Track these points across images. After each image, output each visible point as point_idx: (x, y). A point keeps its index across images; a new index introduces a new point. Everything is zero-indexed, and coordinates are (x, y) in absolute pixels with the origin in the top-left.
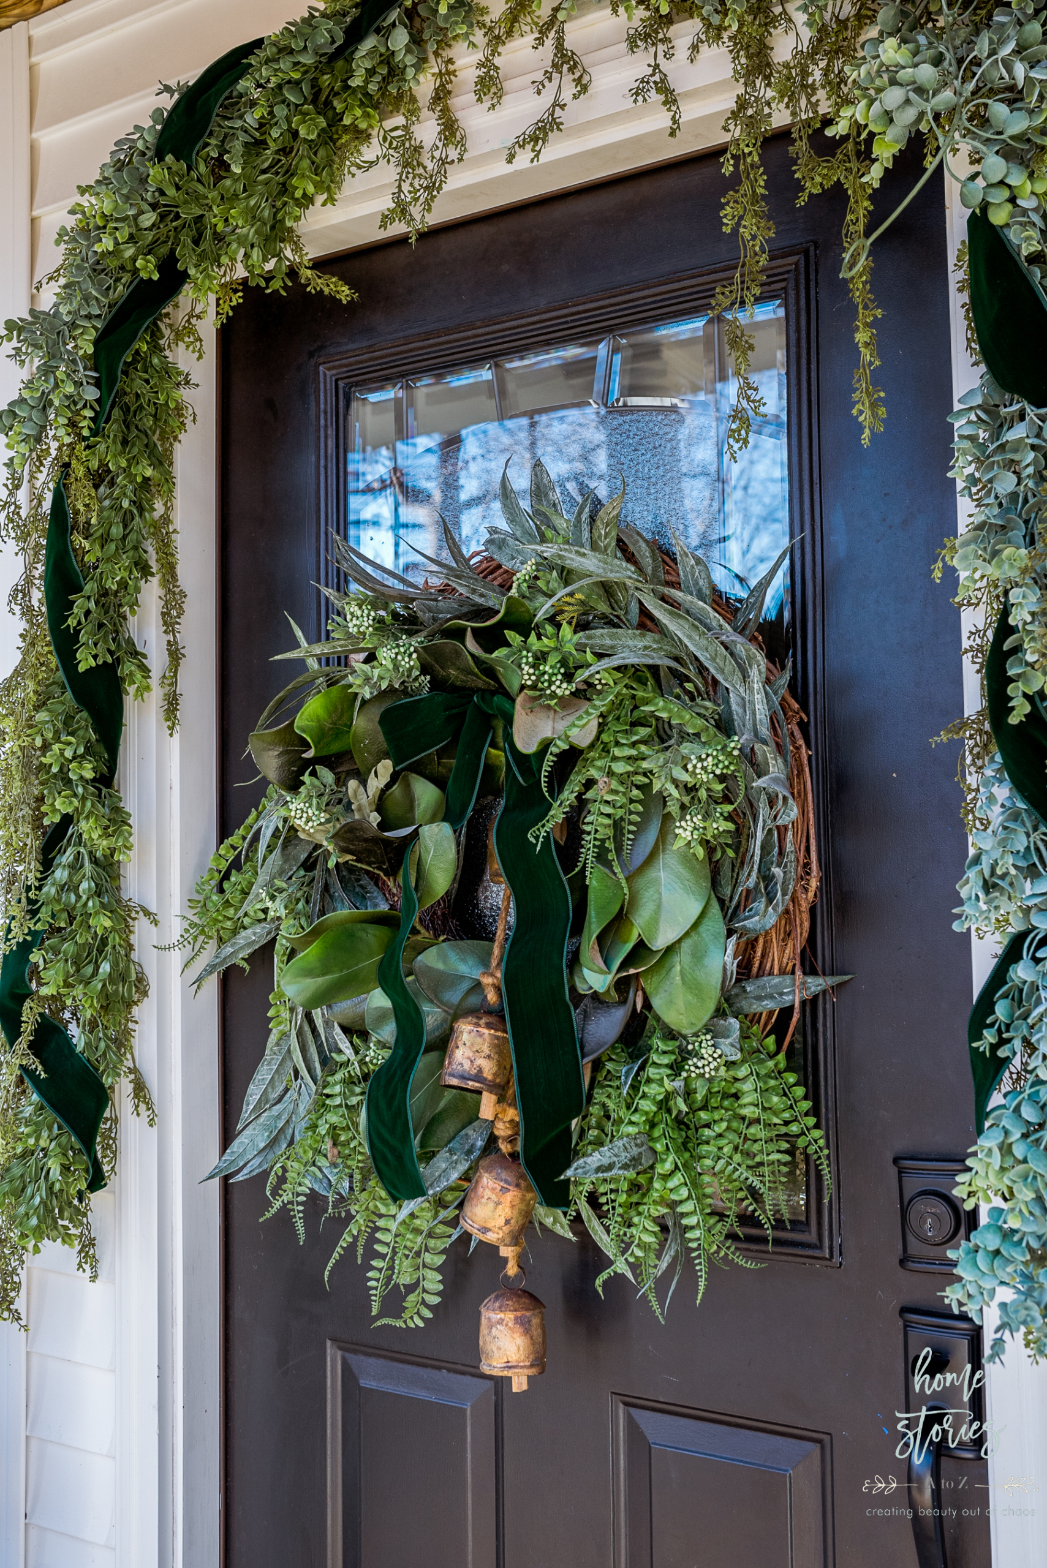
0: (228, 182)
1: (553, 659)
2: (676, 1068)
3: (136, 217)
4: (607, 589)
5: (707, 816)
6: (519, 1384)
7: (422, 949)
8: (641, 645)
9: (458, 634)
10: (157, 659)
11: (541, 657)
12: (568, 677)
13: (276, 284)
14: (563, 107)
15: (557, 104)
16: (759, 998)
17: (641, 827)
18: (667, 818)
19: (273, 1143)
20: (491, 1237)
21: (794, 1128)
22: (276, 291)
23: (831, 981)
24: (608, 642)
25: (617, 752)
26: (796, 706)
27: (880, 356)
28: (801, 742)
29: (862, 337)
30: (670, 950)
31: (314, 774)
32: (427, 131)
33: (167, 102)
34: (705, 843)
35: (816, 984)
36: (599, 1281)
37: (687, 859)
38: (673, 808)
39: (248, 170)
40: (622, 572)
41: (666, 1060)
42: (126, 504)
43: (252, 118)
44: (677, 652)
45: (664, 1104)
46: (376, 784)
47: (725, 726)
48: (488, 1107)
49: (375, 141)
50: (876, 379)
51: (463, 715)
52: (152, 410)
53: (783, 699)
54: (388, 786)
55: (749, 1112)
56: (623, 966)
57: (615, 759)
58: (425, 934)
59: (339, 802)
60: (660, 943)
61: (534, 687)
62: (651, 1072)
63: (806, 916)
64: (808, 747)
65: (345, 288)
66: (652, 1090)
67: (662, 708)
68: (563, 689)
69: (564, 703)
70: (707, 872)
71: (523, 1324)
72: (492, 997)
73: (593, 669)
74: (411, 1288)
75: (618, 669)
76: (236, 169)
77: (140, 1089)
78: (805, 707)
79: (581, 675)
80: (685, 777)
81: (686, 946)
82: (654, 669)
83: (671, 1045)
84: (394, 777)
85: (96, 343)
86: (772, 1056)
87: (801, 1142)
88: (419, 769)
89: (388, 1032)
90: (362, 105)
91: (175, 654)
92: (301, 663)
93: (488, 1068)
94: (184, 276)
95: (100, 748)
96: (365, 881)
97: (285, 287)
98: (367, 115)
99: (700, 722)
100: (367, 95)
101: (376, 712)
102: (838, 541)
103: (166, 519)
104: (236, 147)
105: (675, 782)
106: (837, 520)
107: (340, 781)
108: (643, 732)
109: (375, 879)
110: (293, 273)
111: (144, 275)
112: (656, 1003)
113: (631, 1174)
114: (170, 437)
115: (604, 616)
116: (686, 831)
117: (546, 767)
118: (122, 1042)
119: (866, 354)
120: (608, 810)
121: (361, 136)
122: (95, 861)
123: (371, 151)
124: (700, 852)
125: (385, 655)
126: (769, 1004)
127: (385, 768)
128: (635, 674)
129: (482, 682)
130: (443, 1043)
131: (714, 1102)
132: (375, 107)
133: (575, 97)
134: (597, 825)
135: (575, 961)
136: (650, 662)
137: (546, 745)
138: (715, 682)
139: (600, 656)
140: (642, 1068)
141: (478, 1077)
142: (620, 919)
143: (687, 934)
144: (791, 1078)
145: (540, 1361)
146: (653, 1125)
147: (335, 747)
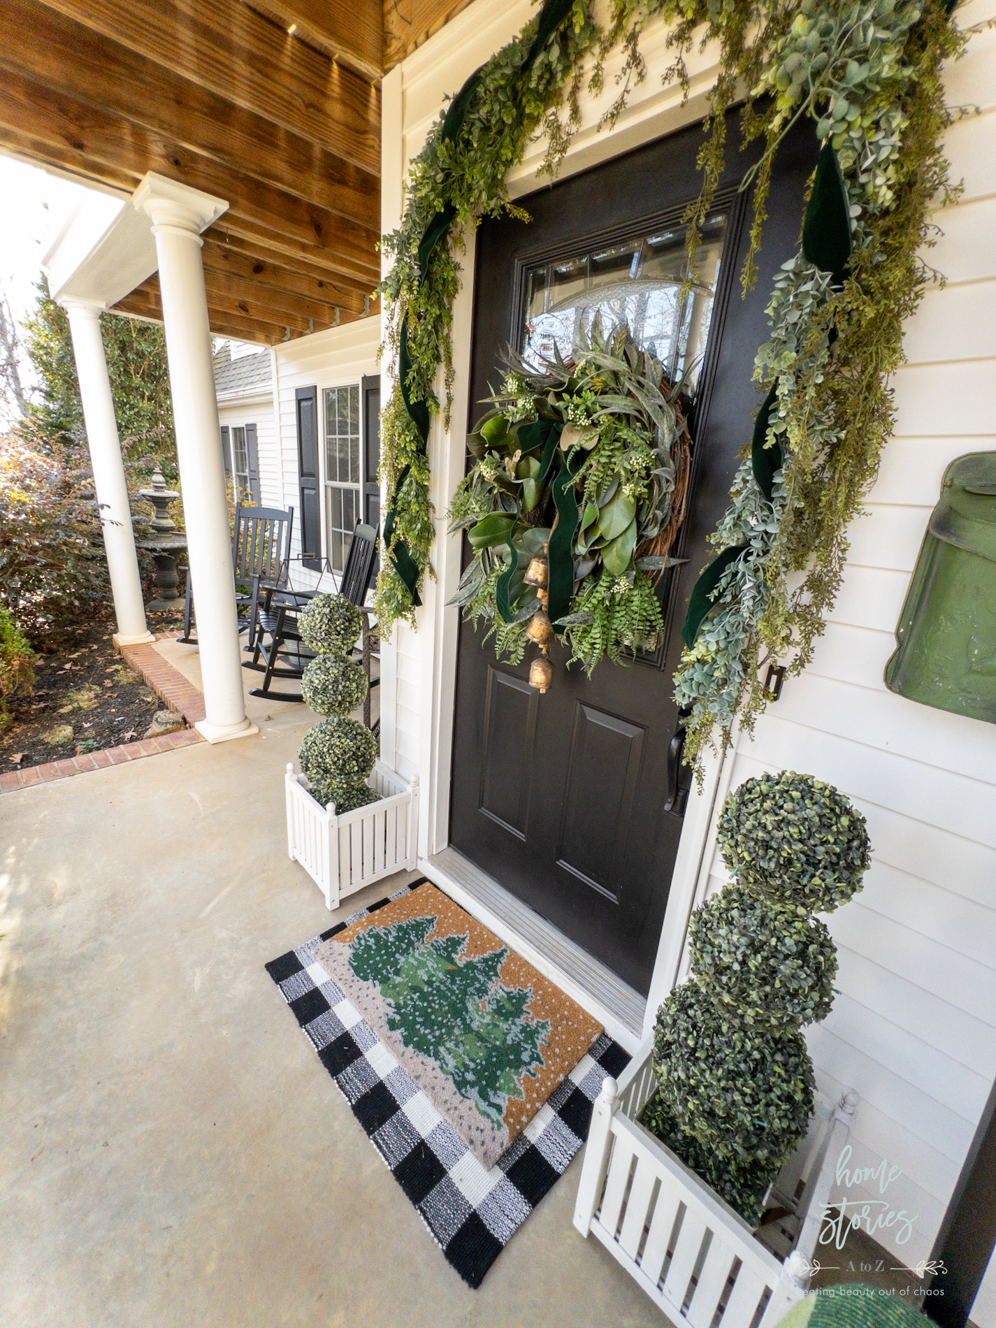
0: (472, 153)
1: (582, 408)
2: (609, 588)
3: (435, 176)
4: (616, 375)
5: (636, 485)
6: (543, 691)
7: (526, 529)
8: (623, 403)
9: (547, 393)
10: (443, 400)
11: (577, 407)
12: (588, 417)
13: (495, 213)
14: (628, 92)
15: (627, 91)
16: (649, 564)
17: (610, 487)
18: (620, 484)
19: (470, 596)
20: (535, 640)
21: (653, 618)
22: (495, 217)
23: (680, 561)
24: (610, 401)
25: (602, 452)
26: (689, 437)
27: (762, 245)
28: (688, 454)
29: (753, 233)
30: (613, 540)
31: (490, 454)
32: (564, 114)
33: (446, 106)
34: (634, 496)
35: (674, 562)
36: (568, 663)
37: (627, 503)
38: (623, 479)
39: (482, 145)
40: (622, 366)
41: (605, 584)
42: (430, 328)
43: (483, 111)
44: (639, 408)
45: (602, 601)
46: (516, 459)
47: (653, 444)
48: (540, 593)
49: (541, 123)
50: (756, 260)
51: (549, 431)
52: (442, 281)
53: (683, 432)
54: (520, 461)
55: (634, 608)
56: (593, 545)
57: (602, 456)
58: (526, 524)
59: (499, 466)
60: (609, 538)
61: (572, 420)
62: (599, 588)
63: (675, 533)
64: (692, 456)
65: (526, 215)
66: (597, 595)
67: (624, 433)
68: (585, 422)
69: (585, 428)
70: (634, 509)
71: (545, 671)
72: (546, 551)
73: (598, 414)
74: (513, 652)
75: (612, 414)
76: (475, 145)
77: (432, 571)
78: (693, 438)
79: (595, 416)
80: (629, 467)
81: (620, 540)
82: (627, 416)
83: (609, 579)
84: (522, 458)
85: (420, 247)
86: (650, 588)
87: (654, 624)
88: (533, 454)
89: (509, 560)
90: (535, 100)
91: (450, 399)
92: (492, 405)
93: (540, 578)
94: (455, 209)
95: (421, 438)
96: (512, 500)
97: (500, 215)
98: (538, 107)
99: (640, 441)
100: (538, 92)
101: (516, 428)
102: (727, 354)
103: (448, 336)
104: (476, 132)
105: (625, 469)
106: (728, 343)
107: (502, 458)
108: (617, 444)
109: (515, 499)
110: (503, 208)
111: (437, 210)
112: (605, 562)
113: (584, 626)
114: (452, 297)
115: (613, 389)
116: (627, 490)
117: (570, 457)
118: (425, 554)
119: (754, 245)
120: (595, 479)
121: (535, 120)
122: (417, 483)
123: (539, 130)
124: (632, 500)
125: (520, 403)
126: (652, 568)
127: (519, 453)
128: (618, 417)
129: (555, 417)
130: (526, 568)
131: (622, 603)
132: (542, 101)
133: (636, 84)
134: (590, 486)
135: (575, 542)
136: (627, 412)
137: (571, 447)
138: (654, 424)
139: (603, 408)
140: (595, 587)
141: (536, 581)
142: (594, 525)
143: (621, 535)
144: (655, 598)
145: (550, 685)
146: (596, 608)
147: (501, 443)
